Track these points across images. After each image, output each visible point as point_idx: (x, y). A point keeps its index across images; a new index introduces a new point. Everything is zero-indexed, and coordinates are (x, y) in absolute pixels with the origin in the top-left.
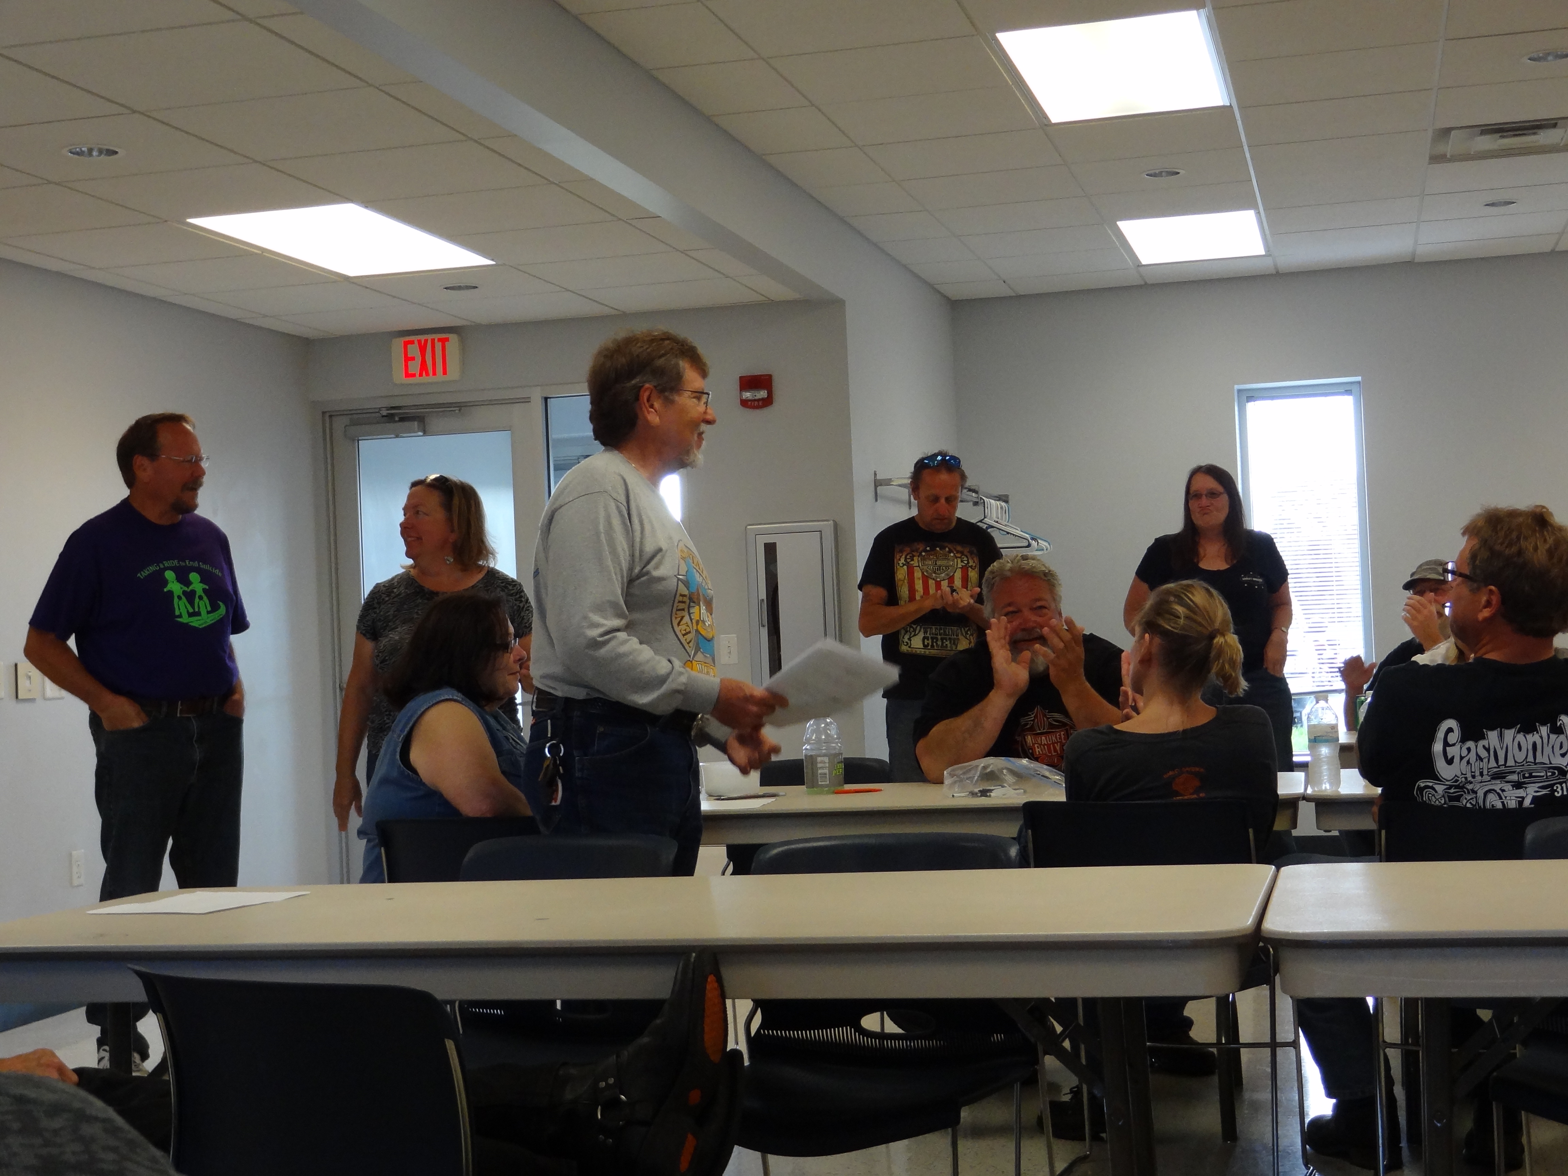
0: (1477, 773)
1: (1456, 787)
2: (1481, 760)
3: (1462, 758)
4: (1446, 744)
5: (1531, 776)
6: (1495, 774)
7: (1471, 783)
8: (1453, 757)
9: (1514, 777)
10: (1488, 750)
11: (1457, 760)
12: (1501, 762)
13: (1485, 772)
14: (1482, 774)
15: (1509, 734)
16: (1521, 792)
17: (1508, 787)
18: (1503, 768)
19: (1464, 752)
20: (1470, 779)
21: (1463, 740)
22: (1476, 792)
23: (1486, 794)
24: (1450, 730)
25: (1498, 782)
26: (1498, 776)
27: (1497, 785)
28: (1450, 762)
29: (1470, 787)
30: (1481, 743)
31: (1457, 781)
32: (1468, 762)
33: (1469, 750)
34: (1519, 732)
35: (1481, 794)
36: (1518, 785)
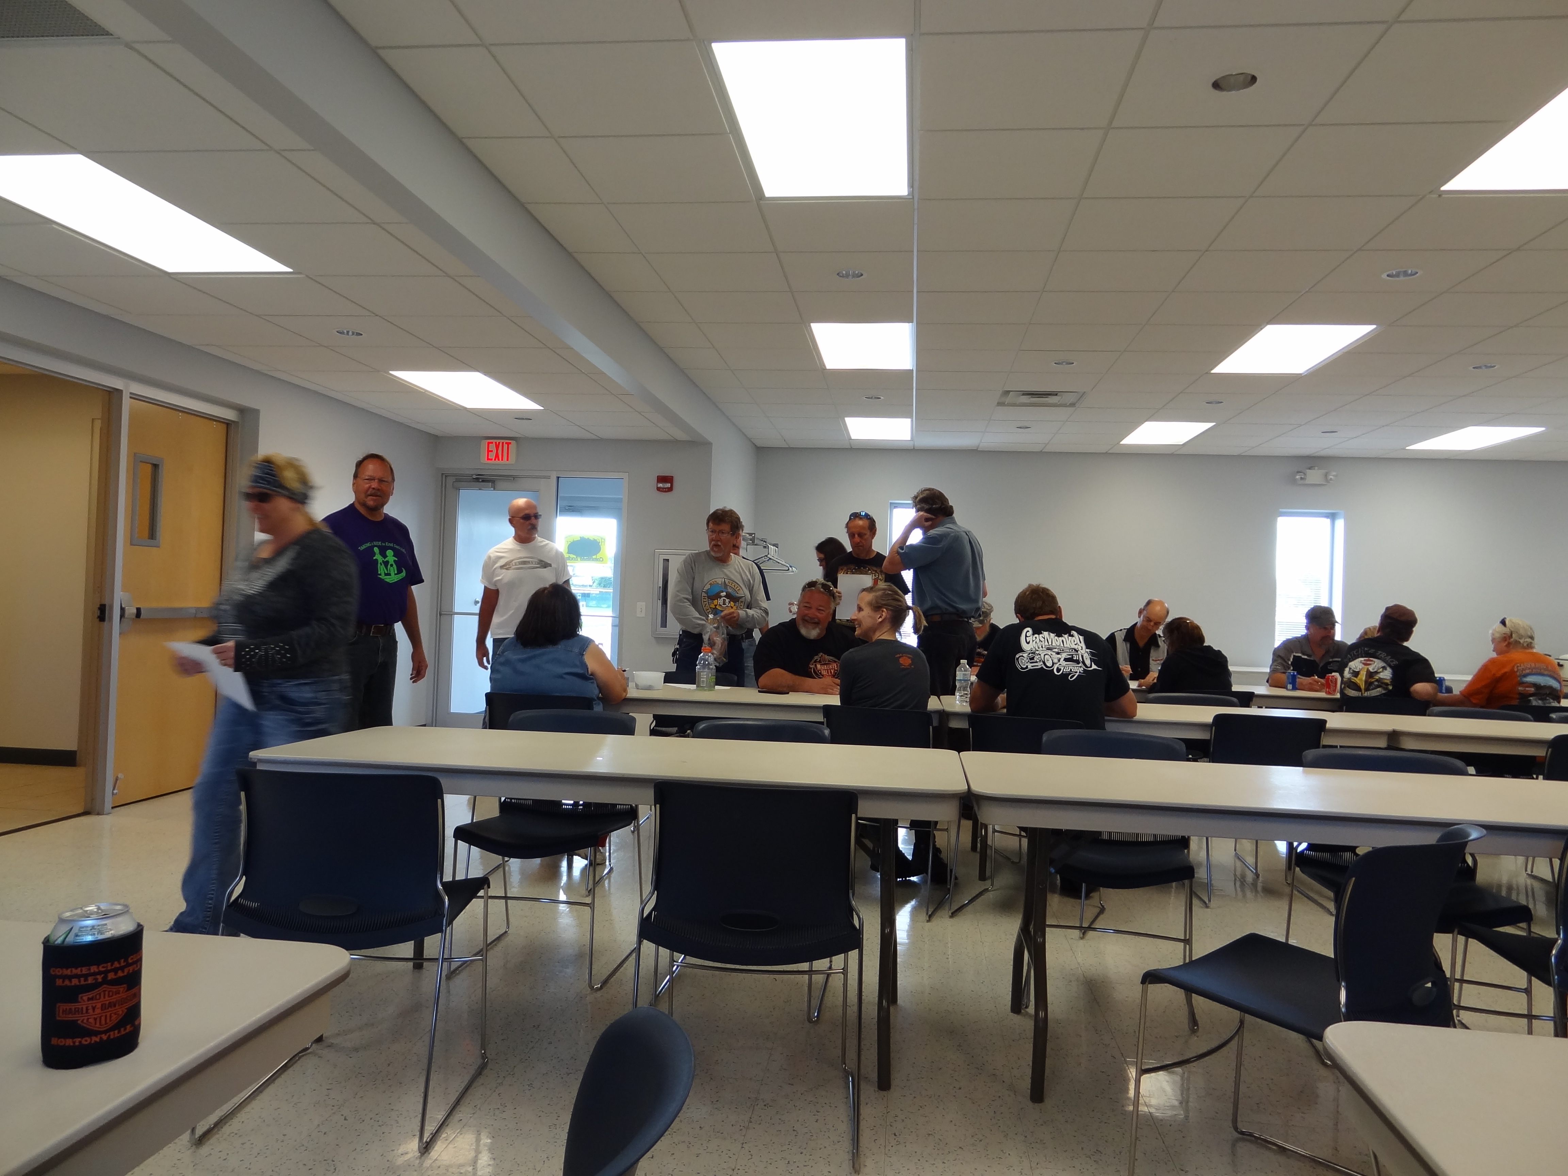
0: (1040, 647)
1: (1032, 653)
2: (1041, 641)
3: (1033, 641)
4: (1026, 636)
5: (1063, 650)
6: (1048, 648)
7: (1038, 650)
8: (1029, 642)
9: (1056, 650)
10: (1044, 638)
11: (1031, 642)
12: (1050, 643)
13: (1044, 647)
14: (1042, 647)
15: (1052, 635)
16: (1059, 656)
17: (1054, 654)
18: (1051, 646)
19: (1034, 639)
20: (1037, 649)
21: (1033, 635)
22: (1040, 655)
23: (1044, 655)
24: (1028, 631)
25: (1050, 651)
26: (1048, 649)
27: (1049, 652)
28: (1028, 643)
29: (1037, 652)
30: (1041, 635)
31: (1032, 650)
32: (1036, 642)
33: (1036, 638)
34: (1056, 636)
35: (1042, 655)
36: (1058, 653)
